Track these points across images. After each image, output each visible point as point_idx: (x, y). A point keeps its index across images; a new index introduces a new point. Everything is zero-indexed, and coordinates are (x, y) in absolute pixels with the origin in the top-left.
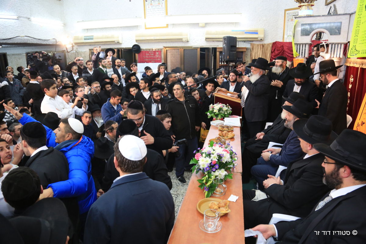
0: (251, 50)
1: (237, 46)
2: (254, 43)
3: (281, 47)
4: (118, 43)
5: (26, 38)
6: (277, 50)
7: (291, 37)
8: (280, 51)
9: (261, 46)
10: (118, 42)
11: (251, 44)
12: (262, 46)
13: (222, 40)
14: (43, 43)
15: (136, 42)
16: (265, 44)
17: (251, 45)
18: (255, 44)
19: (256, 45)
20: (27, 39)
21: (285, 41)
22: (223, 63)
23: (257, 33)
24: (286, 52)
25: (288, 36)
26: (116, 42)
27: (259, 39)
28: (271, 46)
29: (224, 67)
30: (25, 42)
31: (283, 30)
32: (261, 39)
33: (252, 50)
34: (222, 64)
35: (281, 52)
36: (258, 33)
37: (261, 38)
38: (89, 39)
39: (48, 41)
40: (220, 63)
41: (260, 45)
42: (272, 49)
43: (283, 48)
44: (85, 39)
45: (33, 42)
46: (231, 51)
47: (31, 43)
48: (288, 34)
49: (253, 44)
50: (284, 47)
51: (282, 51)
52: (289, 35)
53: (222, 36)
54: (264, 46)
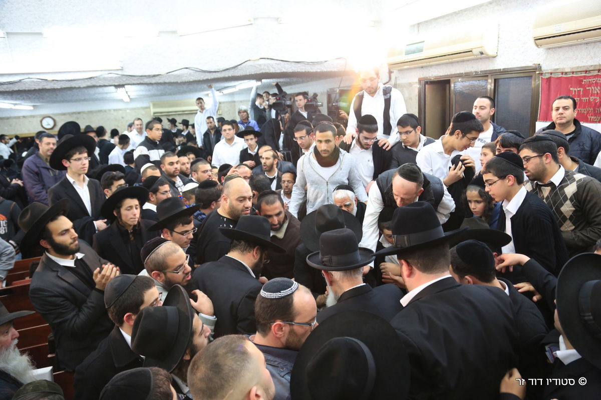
4: (482, 56)
5: (262, 61)
10: (482, 53)
14: (312, 71)
15: (537, 45)
20: (265, 65)
26: (476, 52)
30: (264, 71)
38: (414, 52)
39: (325, 64)
44: (408, 53)
45: (284, 70)
47: (278, 71)
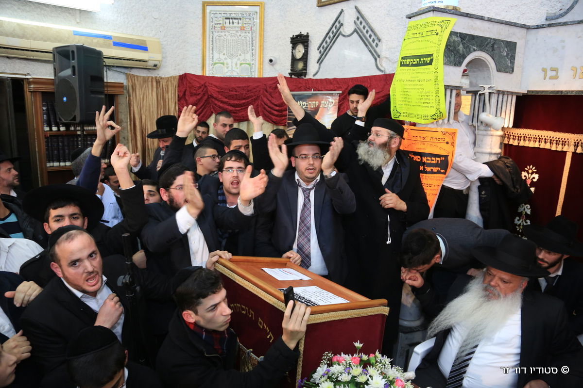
0: (128, 92)
1: (105, 81)
2: (134, 72)
3: (200, 87)
6: (192, 95)
7: (222, 65)
8: (199, 97)
9: (152, 82)
11: (128, 76)
12: (155, 84)
13: (50, 57)
16: (161, 78)
17: (127, 79)
18: (137, 76)
19: (141, 79)
21: (207, 75)
22: (54, 129)
23: (145, 49)
24: (216, 99)
25: (215, 64)
27: (151, 64)
28: (176, 83)
29: (60, 140)
31: (201, 48)
32: (155, 66)
33: (131, 91)
34: (51, 130)
35: (201, 98)
36: (149, 49)
37: (156, 63)
40: (47, 129)
41: (150, 80)
42: (178, 92)
43: (207, 89)
46: (93, 92)
48: (215, 60)
49: (134, 76)
50: (208, 87)
51: (206, 97)
52: (217, 61)
53: (50, 46)
54: (160, 82)
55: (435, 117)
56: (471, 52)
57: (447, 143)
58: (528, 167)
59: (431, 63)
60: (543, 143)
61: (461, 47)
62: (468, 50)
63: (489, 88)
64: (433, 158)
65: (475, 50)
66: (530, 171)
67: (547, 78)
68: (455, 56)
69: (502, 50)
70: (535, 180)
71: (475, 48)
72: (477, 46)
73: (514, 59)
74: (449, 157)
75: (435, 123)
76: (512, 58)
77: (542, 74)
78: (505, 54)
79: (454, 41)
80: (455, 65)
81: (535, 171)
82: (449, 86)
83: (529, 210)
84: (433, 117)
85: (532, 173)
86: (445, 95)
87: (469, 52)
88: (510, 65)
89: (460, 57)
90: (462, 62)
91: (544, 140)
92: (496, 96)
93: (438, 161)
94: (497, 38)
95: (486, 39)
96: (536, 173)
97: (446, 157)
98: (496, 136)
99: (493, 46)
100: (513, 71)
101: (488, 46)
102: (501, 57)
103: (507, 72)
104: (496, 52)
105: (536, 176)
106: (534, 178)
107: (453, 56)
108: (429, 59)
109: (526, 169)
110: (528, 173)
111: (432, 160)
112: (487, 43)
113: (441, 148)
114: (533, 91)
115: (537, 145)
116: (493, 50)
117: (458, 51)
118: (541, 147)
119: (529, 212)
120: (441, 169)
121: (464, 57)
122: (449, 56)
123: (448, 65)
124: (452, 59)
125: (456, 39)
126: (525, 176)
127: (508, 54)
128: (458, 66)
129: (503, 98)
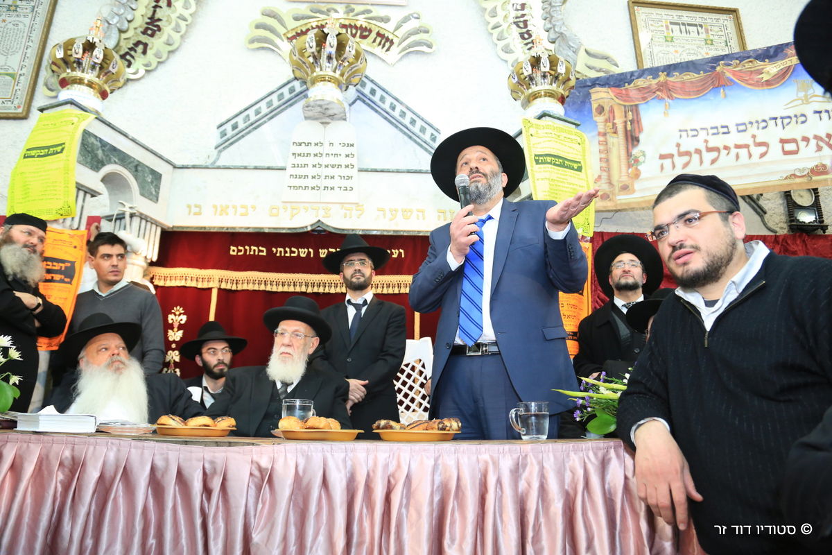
55: (61, 212)
56: (111, 163)
57: (75, 247)
58: (175, 308)
59: (61, 152)
60: (190, 281)
61: (100, 153)
62: (108, 159)
63: (131, 208)
64: (55, 264)
65: (115, 163)
66: (177, 313)
67: (192, 214)
68: (92, 159)
69: (146, 175)
70: (183, 322)
71: (117, 161)
72: (119, 160)
73: (159, 189)
74: (76, 264)
75: (61, 221)
76: (158, 187)
77: (187, 210)
78: (149, 180)
79: (93, 144)
80: (91, 169)
81: (183, 312)
82: (82, 186)
83: (178, 357)
84: (60, 212)
85: (180, 315)
86: (77, 196)
87: (109, 162)
88: (154, 193)
89: (98, 163)
90: (101, 168)
91: (190, 278)
92: (138, 219)
93: (61, 267)
94: (141, 161)
95: (129, 157)
96: (184, 314)
97: (73, 263)
98: (138, 265)
99: (136, 167)
100: (157, 200)
101: (131, 165)
102: (144, 181)
103: (151, 200)
104: (140, 174)
105: (184, 318)
106: (181, 320)
107: (90, 158)
108: (60, 148)
109: (173, 311)
110: (175, 315)
111: (53, 266)
112: (129, 161)
113: (66, 252)
114: (178, 227)
115: (182, 283)
116: (136, 171)
117: (96, 156)
118: (188, 285)
119: (177, 359)
120: (65, 277)
121: (103, 165)
122: (84, 156)
123: (83, 164)
124: (89, 159)
125: (95, 142)
126: (172, 319)
127: (152, 182)
128: (94, 170)
129: (146, 226)
